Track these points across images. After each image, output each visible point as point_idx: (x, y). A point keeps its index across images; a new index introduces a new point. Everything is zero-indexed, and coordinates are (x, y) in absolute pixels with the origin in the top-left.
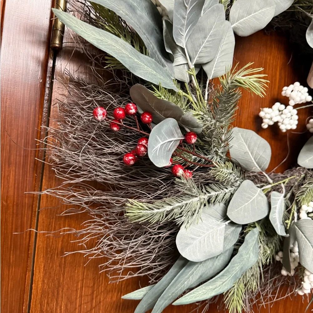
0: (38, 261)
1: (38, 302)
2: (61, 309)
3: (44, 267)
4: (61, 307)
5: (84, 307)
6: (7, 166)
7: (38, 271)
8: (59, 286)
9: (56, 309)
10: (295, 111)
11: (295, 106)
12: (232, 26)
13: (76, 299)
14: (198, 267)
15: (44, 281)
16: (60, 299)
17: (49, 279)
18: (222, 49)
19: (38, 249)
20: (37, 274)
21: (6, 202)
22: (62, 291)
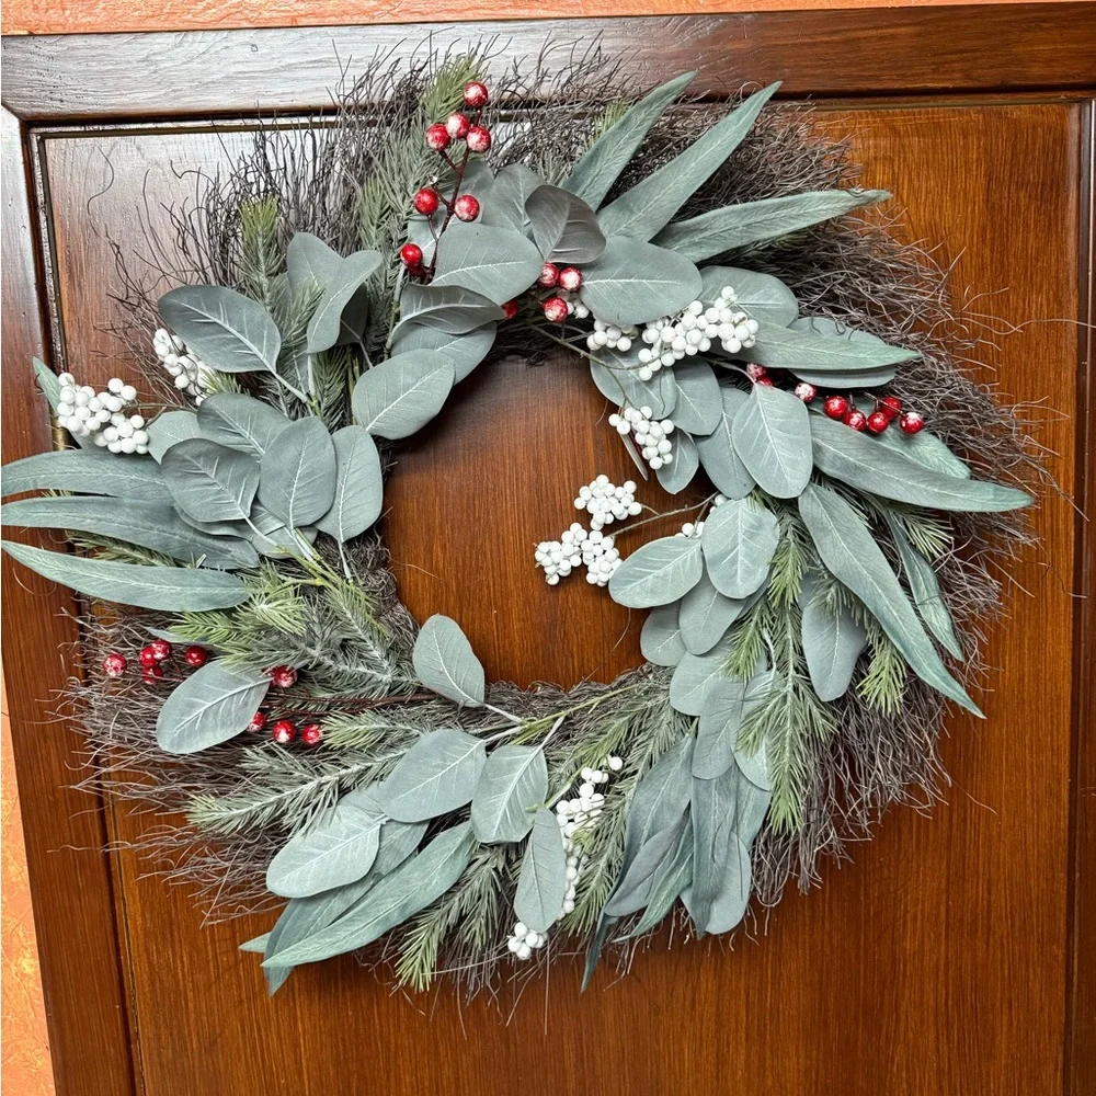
0: (127, 883)
1: (141, 949)
2: (182, 962)
3: (140, 892)
4: (182, 957)
5: (222, 960)
6: (42, 740)
7: (131, 899)
8: (171, 924)
9: (175, 962)
10: (609, 542)
11: (607, 530)
12: (367, 429)
13: (206, 946)
14: (330, 901)
15: (143, 915)
16: (177, 944)
17: (151, 913)
18: (350, 483)
19: (124, 863)
20: (131, 903)
21: (54, 796)
22: (179, 933)
